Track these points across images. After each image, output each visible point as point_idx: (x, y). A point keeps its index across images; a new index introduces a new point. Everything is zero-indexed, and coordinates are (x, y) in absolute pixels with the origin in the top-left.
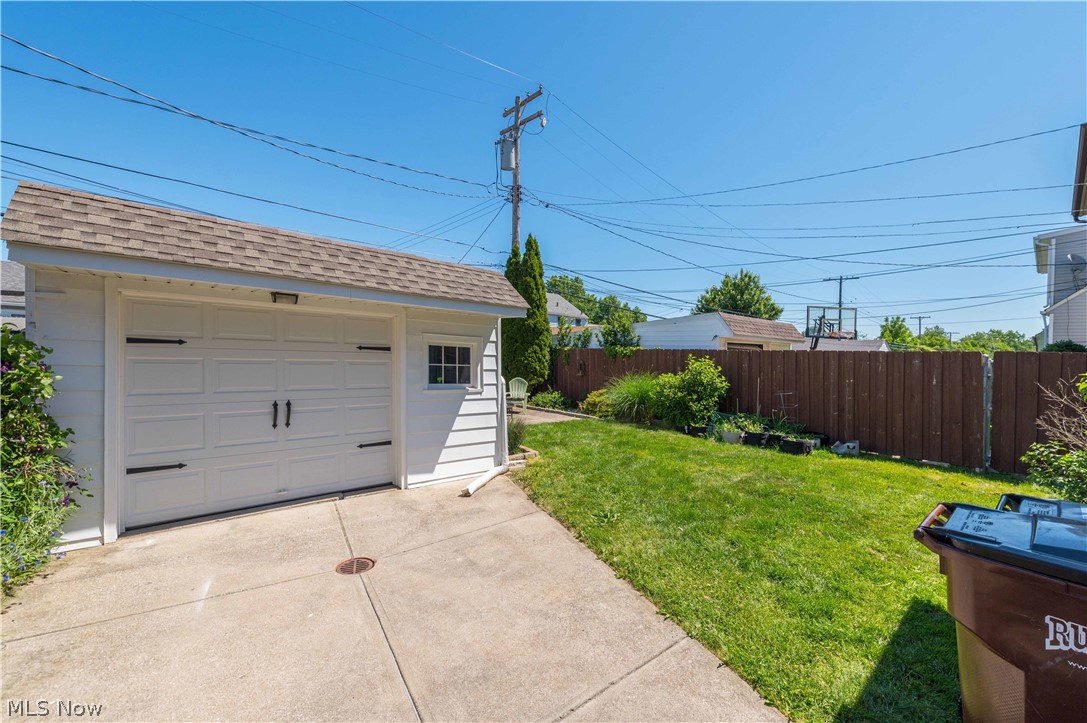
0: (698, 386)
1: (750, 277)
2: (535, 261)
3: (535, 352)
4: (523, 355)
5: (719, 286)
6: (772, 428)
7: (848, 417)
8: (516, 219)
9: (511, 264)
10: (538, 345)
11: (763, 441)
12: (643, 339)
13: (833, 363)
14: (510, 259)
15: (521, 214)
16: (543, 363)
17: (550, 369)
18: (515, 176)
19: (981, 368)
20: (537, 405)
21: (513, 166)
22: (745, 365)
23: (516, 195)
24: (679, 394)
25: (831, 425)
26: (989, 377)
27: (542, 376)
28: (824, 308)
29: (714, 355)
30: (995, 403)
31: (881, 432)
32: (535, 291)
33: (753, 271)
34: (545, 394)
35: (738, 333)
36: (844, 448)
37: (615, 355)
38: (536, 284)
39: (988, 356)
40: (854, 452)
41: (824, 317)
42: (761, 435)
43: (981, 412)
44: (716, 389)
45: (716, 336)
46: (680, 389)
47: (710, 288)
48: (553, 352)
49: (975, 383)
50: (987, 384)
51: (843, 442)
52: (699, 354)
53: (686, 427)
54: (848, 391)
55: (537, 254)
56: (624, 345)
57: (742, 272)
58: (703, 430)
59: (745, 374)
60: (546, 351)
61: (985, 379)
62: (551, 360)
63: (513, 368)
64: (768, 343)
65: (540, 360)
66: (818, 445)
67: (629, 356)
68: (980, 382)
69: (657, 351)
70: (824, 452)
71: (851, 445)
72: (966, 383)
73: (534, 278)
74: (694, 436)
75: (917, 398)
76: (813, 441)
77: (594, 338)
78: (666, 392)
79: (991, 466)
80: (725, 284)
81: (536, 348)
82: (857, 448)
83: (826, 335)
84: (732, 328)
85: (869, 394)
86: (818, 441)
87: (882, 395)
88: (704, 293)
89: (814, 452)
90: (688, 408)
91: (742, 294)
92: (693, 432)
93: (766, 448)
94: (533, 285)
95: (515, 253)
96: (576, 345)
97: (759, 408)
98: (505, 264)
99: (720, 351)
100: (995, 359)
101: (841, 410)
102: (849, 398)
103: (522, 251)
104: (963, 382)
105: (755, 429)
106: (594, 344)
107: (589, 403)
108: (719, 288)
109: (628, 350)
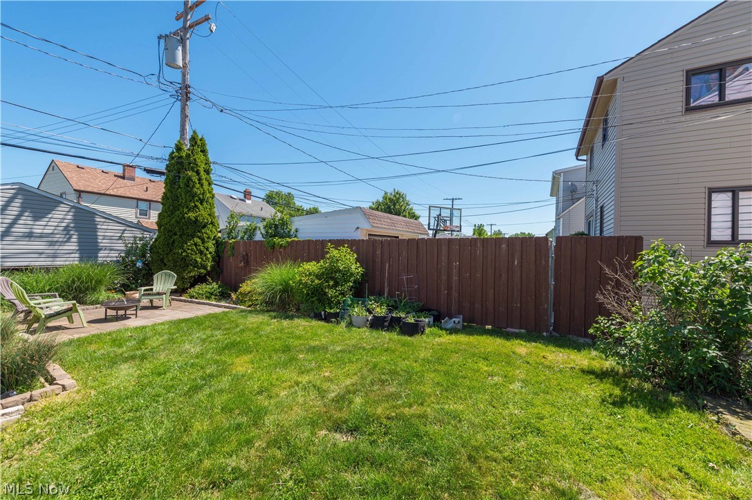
0: (336, 272)
1: (400, 194)
2: (200, 157)
3: (196, 245)
4: (182, 247)
5: (381, 200)
6: (396, 308)
7: (455, 294)
8: (184, 117)
9: (173, 158)
10: (199, 238)
11: (386, 324)
12: (300, 231)
13: (444, 249)
14: (173, 153)
15: (188, 112)
16: (206, 255)
17: (214, 259)
18: (184, 75)
19: (548, 250)
20: (192, 297)
21: (180, 63)
22: (379, 252)
23: (184, 94)
24: (316, 281)
25: (442, 302)
26: (553, 257)
27: (204, 267)
28: (441, 208)
29: (353, 244)
30: (556, 280)
31: (478, 306)
32: (198, 185)
33: (402, 191)
34: (204, 285)
35: (376, 225)
36: (450, 324)
37: (273, 247)
38: (200, 180)
39: (552, 241)
40: (459, 326)
41: (440, 215)
42: (385, 317)
43: (548, 285)
44: (352, 274)
45: (358, 228)
46: (318, 276)
47: (375, 201)
48: (218, 244)
49: (543, 263)
50: (551, 262)
51: (451, 318)
52: (338, 243)
53: (323, 313)
54: (455, 271)
55: (203, 151)
56: (282, 237)
57: (395, 190)
58: (336, 315)
59: (378, 260)
60: (211, 245)
61: (550, 259)
62: (217, 252)
63: (169, 261)
64: (402, 235)
65: (201, 252)
66: (432, 323)
67: (285, 247)
68: (547, 261)
69: (309, 241)
70: (435, 330)
71: (456, 320)
72: (538, 262)
73: (198, 173)
74: (327, 322)
75: (504, 277)
76: (427, 320)
77: (258, 232)
78: (304, 279)
79: (554, 330)
80: (385, 198)
81: (197, 240)
82: (461, 322)
83: (442, 228)
84: (371, 221)
85: (470, 274)
86: (432, 319)
87: (479, 275)
88: (371, 204)
89: (428, 330)
90: (325, 294)
91: (395, 205)
92: (327, 318)
93: (388, 330)
94: (195, 179)
95: (179, 148)
96: (242, 238)
97: (386, 290)
98: (167, 157)
99: (359, 240)
100: (556, 243)
101: (449, 288)
102: (455, 278)
103: (187, 146)
104: (536, 262)
105: (381, 311)
106: (258, 237)
107: (241, 293)
108: (381, 201)
109: (283, 242)
